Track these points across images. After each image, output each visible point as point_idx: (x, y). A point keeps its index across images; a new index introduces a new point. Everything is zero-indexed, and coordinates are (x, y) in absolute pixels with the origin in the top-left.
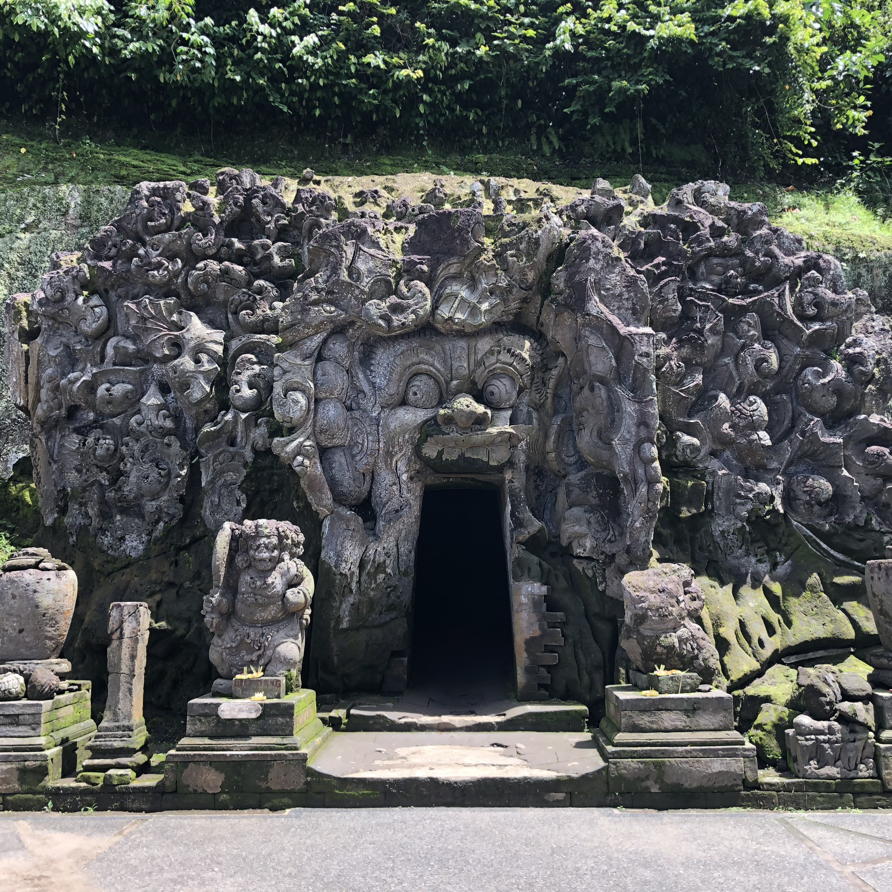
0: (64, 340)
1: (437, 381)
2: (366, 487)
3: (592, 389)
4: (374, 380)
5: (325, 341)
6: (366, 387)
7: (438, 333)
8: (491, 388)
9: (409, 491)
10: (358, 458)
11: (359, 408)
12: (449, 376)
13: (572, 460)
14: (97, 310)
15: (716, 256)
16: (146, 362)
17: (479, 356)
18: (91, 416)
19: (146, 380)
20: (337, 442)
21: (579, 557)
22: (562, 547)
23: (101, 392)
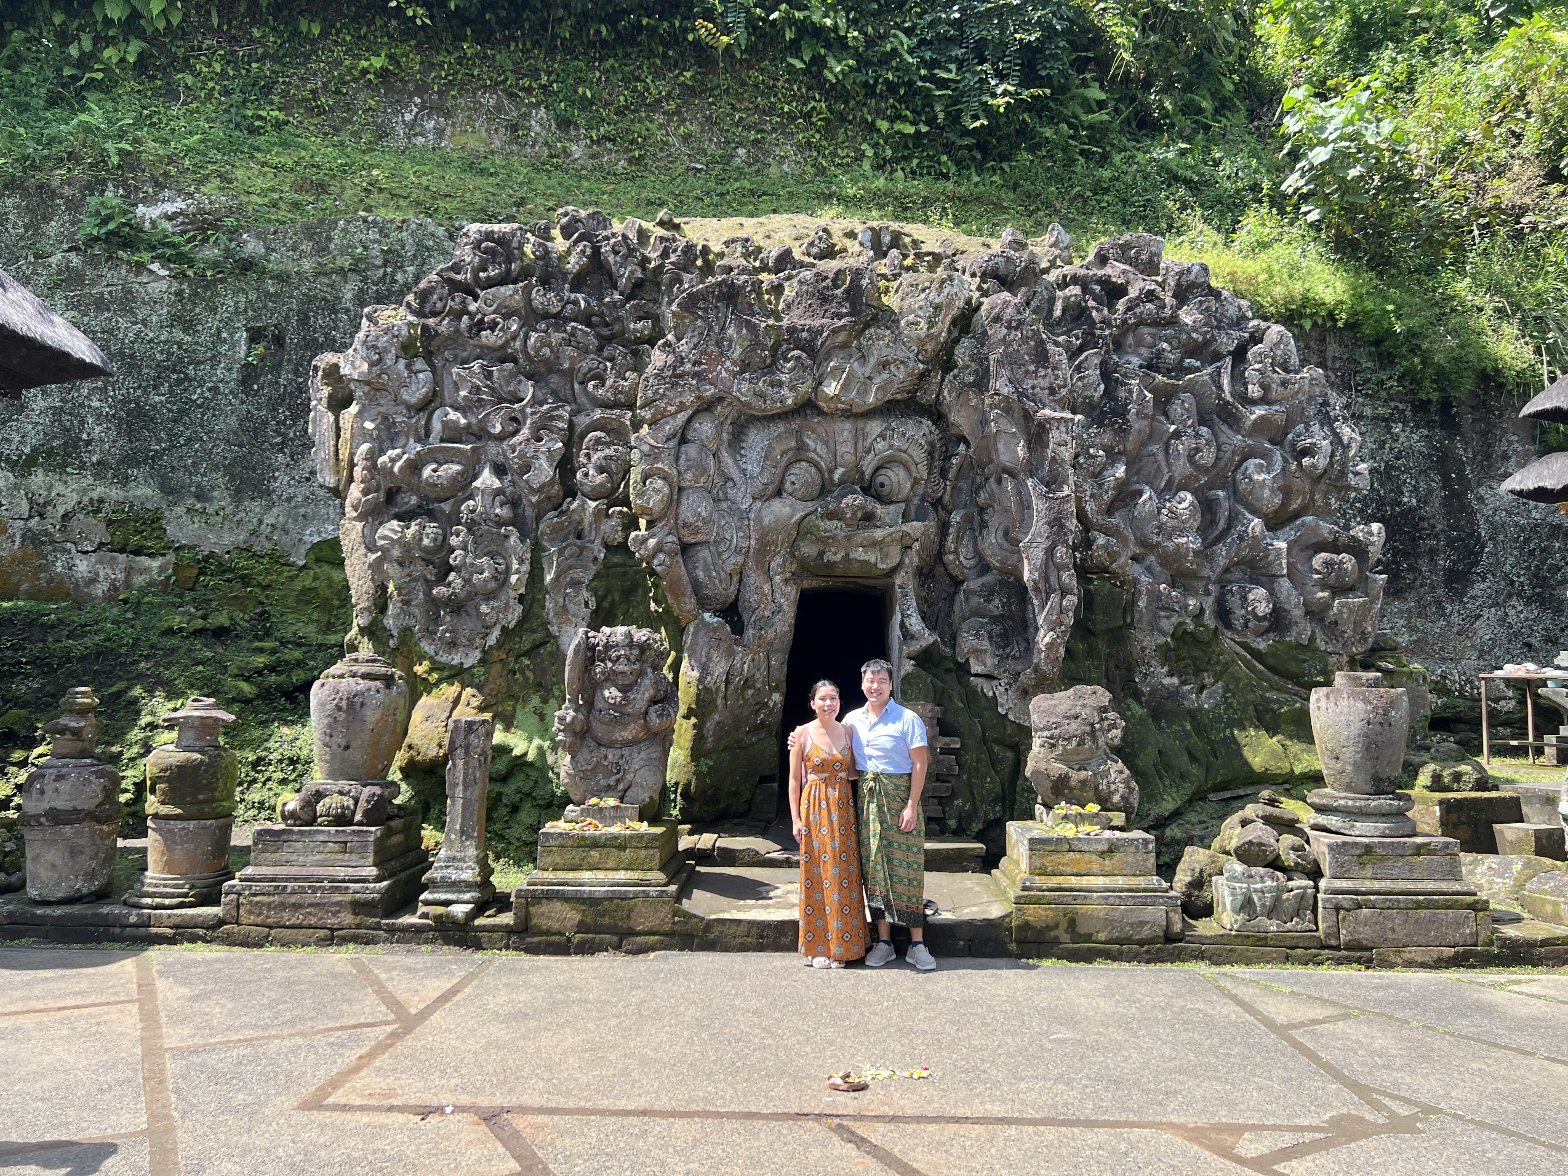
0: (382, 409)
1: (819, 470)
2: (733, 589)
3: (999, 481)
4: (744, 466)
5: (689, 420)
6: (736, 475)
7: (820, 412)
8: (880, 479)
9: (783, 595)
10: (725, 556)
11: (727, 499)
12: (833, 462)
13: (972, 562)
14: (421, 376)
15: (1148, 325)
16: (479, 438)
17: (869, 441)
18: (414, 500)
19: (479, 460)
20: (700, 537)
21: (977, 675)
22: (957, 663)
23: (427, 472)
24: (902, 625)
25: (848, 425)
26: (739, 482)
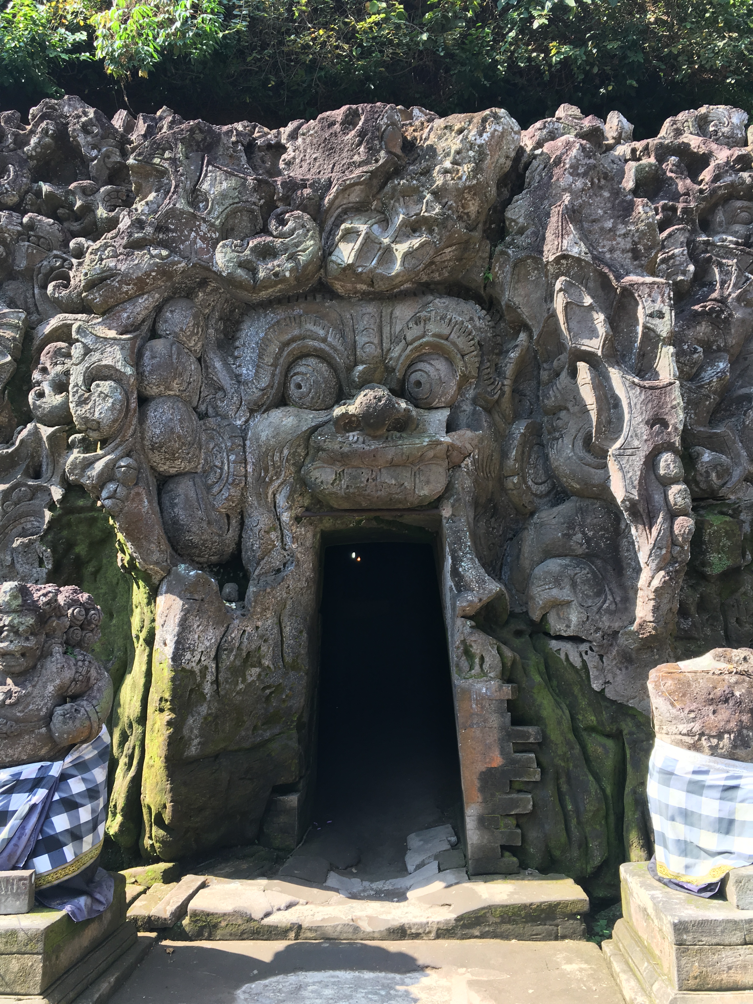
1: (332, 366)
3: (572, 372)
5: (159, 309)
6: (226, 382)
7: (333, 295)
8: (417, 376)
9: (295, 539)
10: (215, 490)
11: (217, 414)
12: (352, 358)
13: (543, 488)
15: (740, 198)
17: (398, 328)
20: (180, 465)
21: (559, 638)
22: (532, 622)
24: (455, 572)
25: (371, 309)
26: (230, 391)
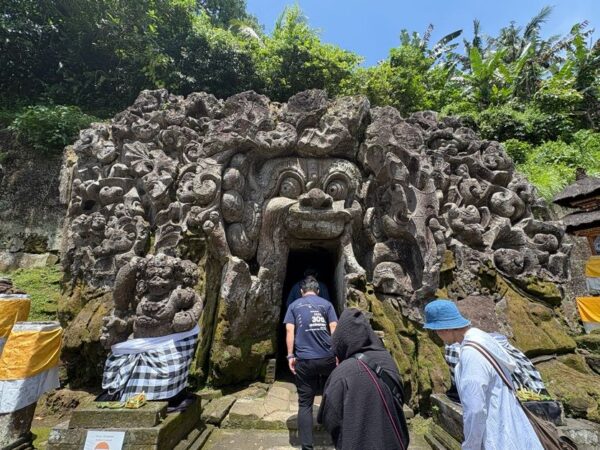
1: (299, 182)
2: (253, 249)
3: (393, 188)
4: (260, 183)
5: (231, 157)
6: (256, 187)
9: (280, 250)
12: (307, 178)
14: (109, 148)
16: (134, 177)
18: (99, 207)
19: (131, 184)
23: (102, 191)
24: (346, 264)
25: (314, 161)
26: (257, 190)
